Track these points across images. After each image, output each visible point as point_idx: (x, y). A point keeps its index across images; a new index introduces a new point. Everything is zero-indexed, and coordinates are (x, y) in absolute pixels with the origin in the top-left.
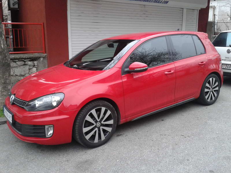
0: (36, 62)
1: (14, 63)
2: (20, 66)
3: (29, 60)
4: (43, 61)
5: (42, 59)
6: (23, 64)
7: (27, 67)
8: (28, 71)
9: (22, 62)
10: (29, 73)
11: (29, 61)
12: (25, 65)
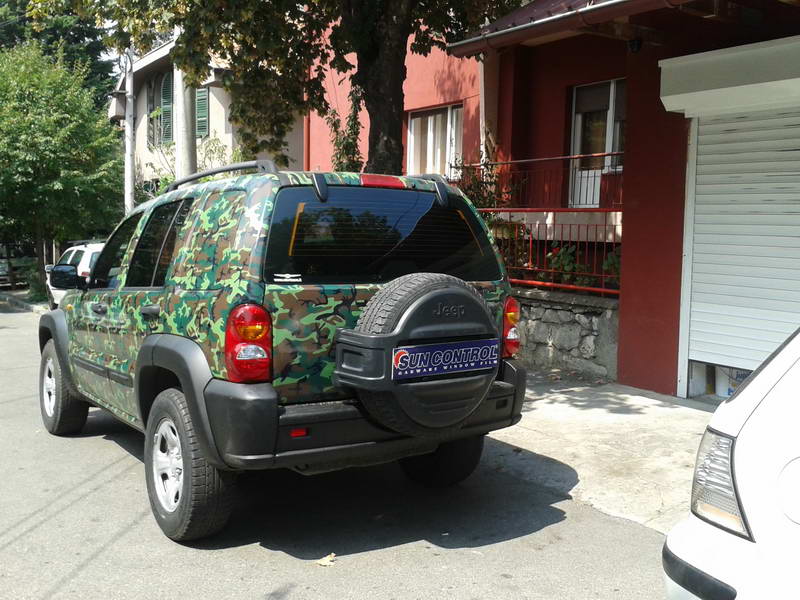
0: (595, 319)
1: (554, 314)
2: (563, 324)
3: (581, 311)
4: (610, 320)
5: (609, 313)
6: (569, 319)
7: (576, 332)
8: (576, 343)
9: (569, 313)
10: (578, 348)
11: (584, 314)
12: (574, 322)
